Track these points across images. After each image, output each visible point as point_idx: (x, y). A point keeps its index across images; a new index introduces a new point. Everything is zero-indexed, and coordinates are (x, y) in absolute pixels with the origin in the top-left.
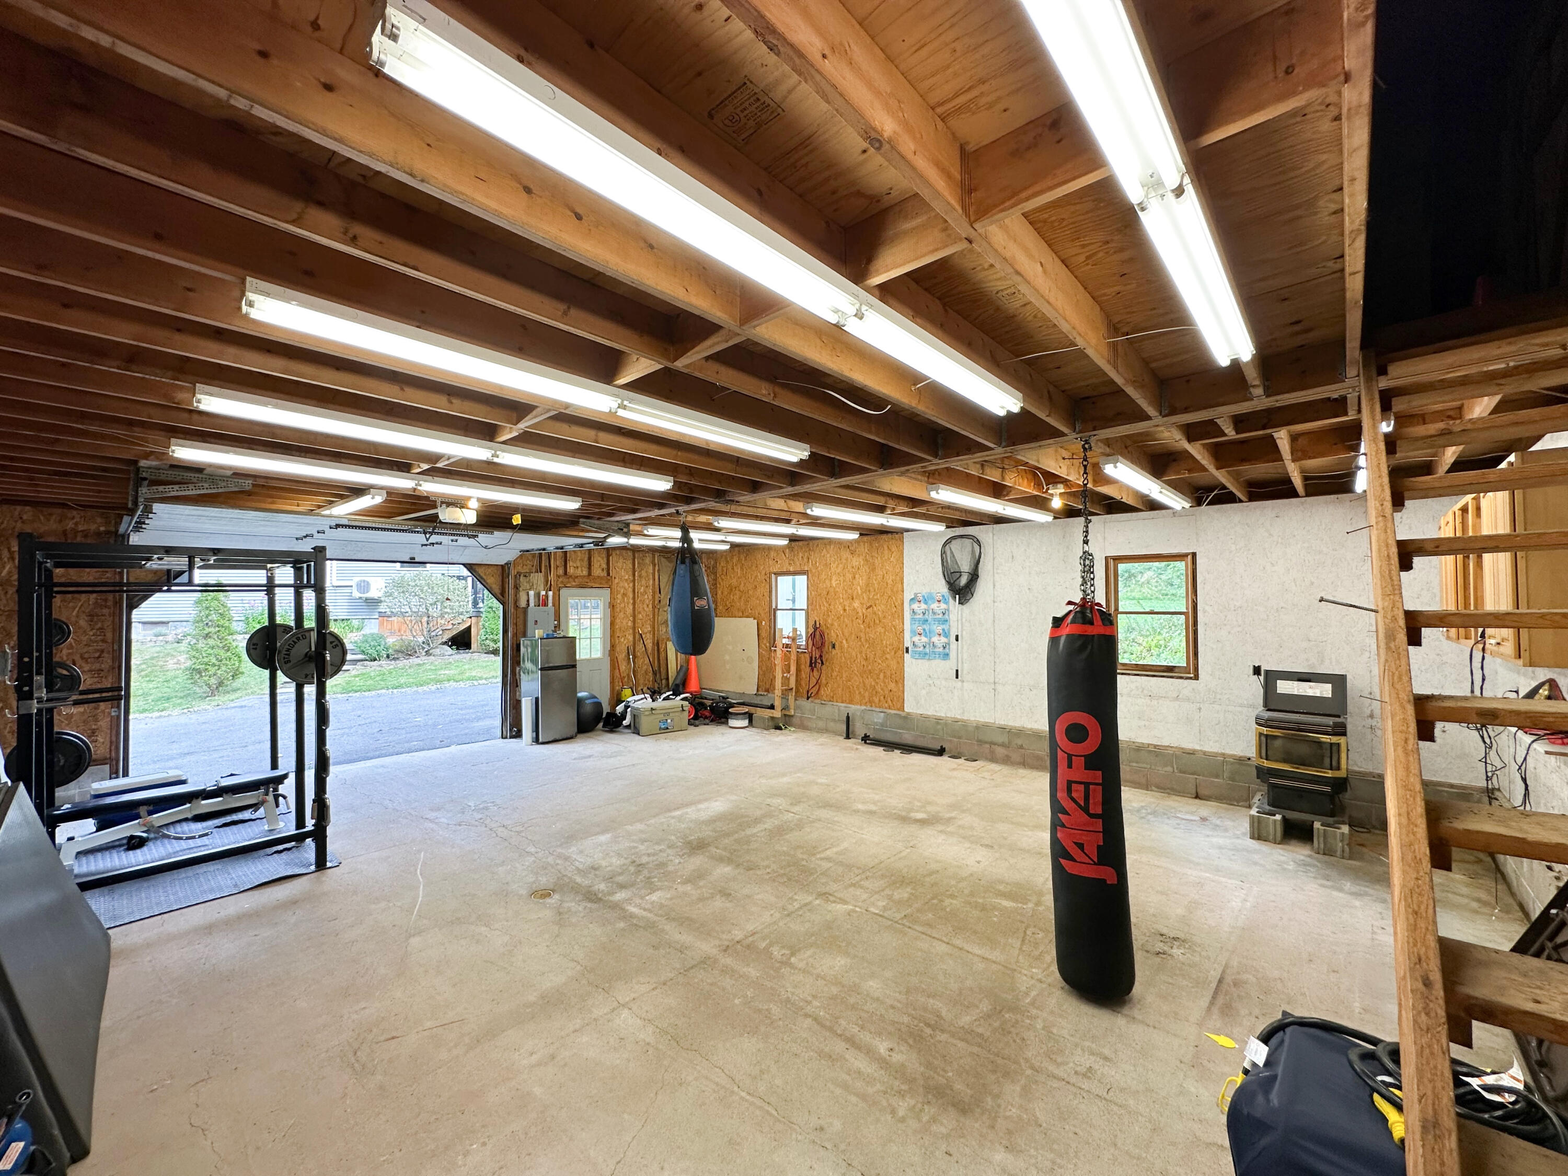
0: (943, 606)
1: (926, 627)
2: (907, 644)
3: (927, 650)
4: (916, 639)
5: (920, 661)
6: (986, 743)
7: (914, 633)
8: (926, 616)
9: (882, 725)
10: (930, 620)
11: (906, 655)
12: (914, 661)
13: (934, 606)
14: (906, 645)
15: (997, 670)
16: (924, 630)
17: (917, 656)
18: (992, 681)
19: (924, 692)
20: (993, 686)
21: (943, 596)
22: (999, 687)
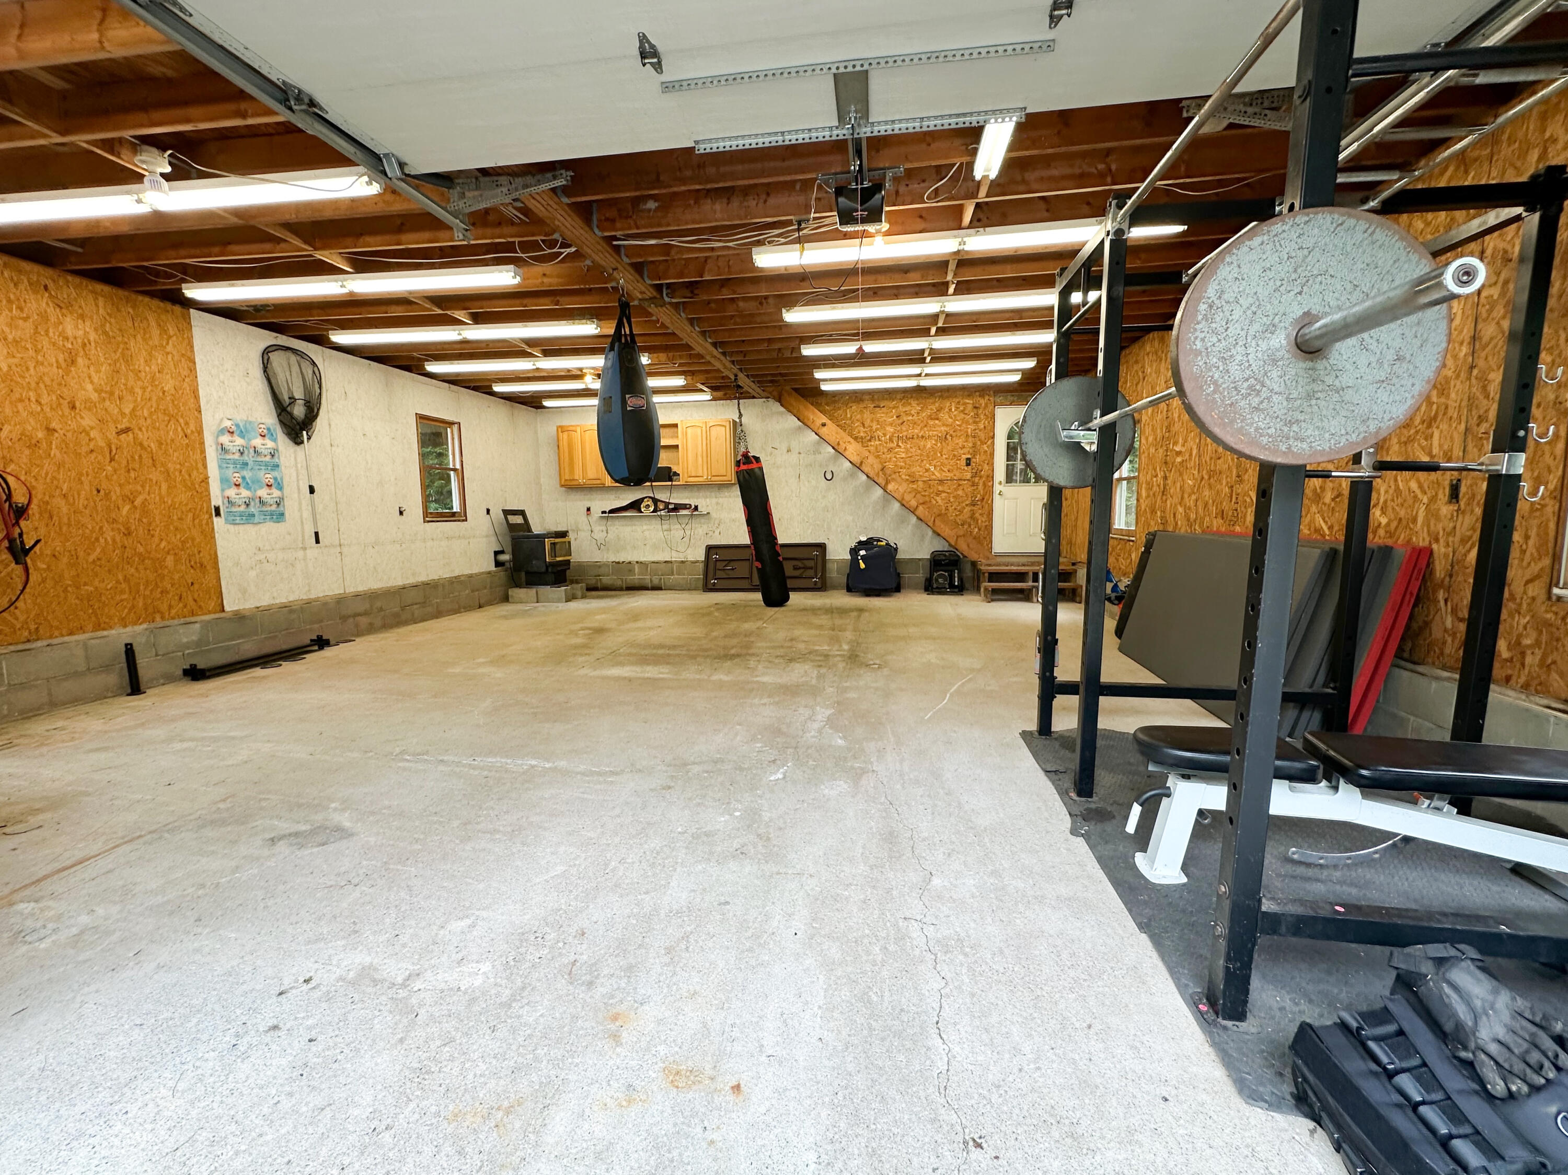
0: (270, 444)
1: (247, 474)
2: (216, 501)
3: (252, 509)
4: (232, 492)
5: (241, 527)
6: (349, 616)
7: (224, 481)
8: (245, 458)
9: (198, 643)
10: (251, 463)
11: (215, 519)
12: (231, 527)
13: (257, 442)
14: (213, 503)
15: (341, 530)
16: (244, 478)
17: (238, 520)
18: (337, 542)
19: (253, 574)
20: (338, 550)
21: (269, 429)
22: (345, 550)
